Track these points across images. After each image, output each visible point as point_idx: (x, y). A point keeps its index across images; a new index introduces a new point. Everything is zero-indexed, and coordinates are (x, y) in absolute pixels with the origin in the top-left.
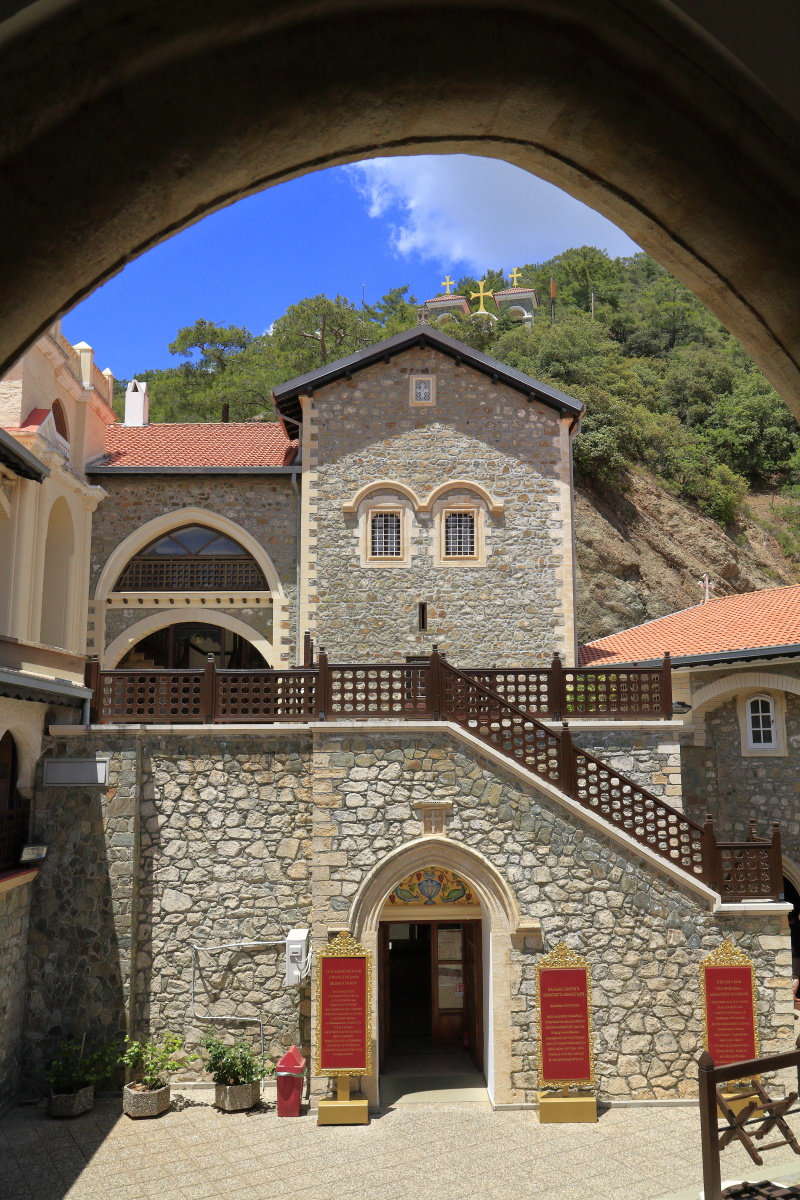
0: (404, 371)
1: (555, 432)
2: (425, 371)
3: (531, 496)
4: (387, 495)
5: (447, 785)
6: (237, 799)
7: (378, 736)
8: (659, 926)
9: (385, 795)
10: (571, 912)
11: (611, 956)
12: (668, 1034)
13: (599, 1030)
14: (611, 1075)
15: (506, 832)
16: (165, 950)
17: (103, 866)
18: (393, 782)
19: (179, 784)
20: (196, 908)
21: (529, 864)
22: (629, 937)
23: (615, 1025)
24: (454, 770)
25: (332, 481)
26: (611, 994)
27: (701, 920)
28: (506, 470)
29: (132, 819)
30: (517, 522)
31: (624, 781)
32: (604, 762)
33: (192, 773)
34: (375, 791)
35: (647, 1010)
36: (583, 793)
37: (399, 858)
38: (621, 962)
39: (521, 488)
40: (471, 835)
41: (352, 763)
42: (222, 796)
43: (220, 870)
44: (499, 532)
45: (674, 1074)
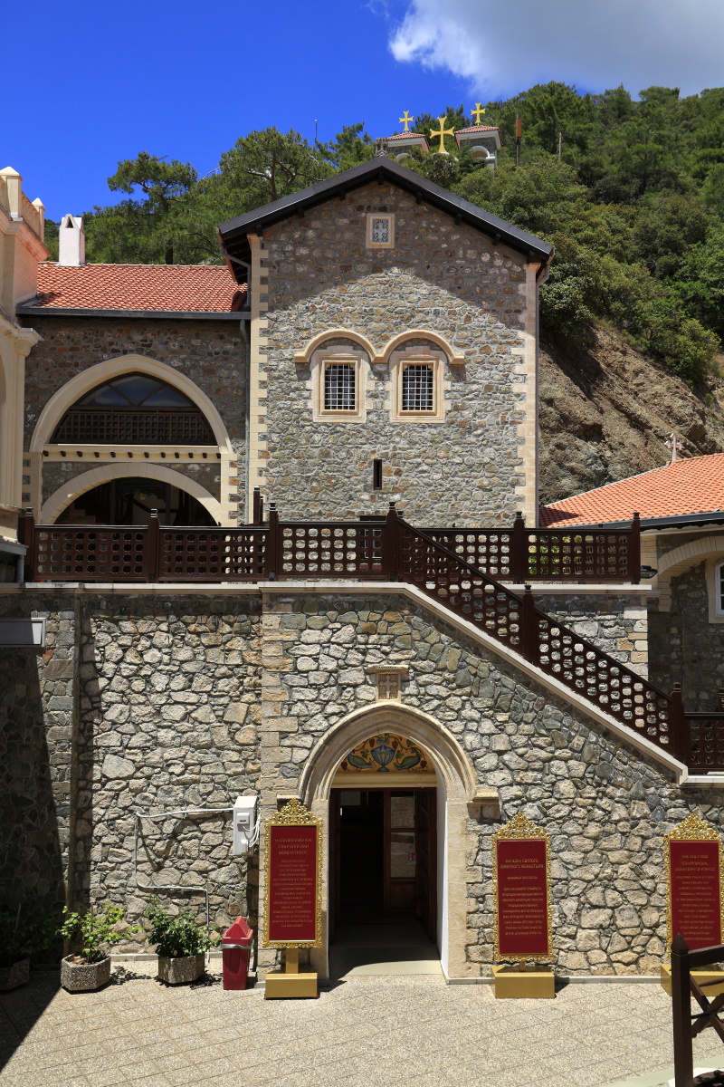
0: (360, 208)
1: (521, 278)
2: (383, 209)
3: (494, 348)
4: (341, 344)
5: (404, 649)
6: (182, 662)
7: (331, 597)
8: (622, 797)
9: (338, 659)
10: (530, 781)
11: (571, 828)
12: (630, 908)
13: (558, 903)
14: (569, 950)
15: (464, 698)
16: (106, 817)
17: (40, 731)
18: (347, 646)
19: (120, 646)
20: (139, 774)
21: (487, 732)
22: (591, 808)
23: (574, 898)
24: (410, 634)
25: (283, 329)
26: (570, 867)
27: (666, 792)
28: (468, 319)
29: (71, 682)
30: (478, 375)
31: (588, 647)
32: (567, 626)
33: (135, 634)
34: (328, 655)
35: (608, 883)
36: (545, 659)
37: (352, 724)
38: (581, 834)
39: (483, 339)
40: (428, 701)
41: (303, 626)
42: (166, 658)
43: (165, 735)
44: (459, 386)
45: (635, 949)
